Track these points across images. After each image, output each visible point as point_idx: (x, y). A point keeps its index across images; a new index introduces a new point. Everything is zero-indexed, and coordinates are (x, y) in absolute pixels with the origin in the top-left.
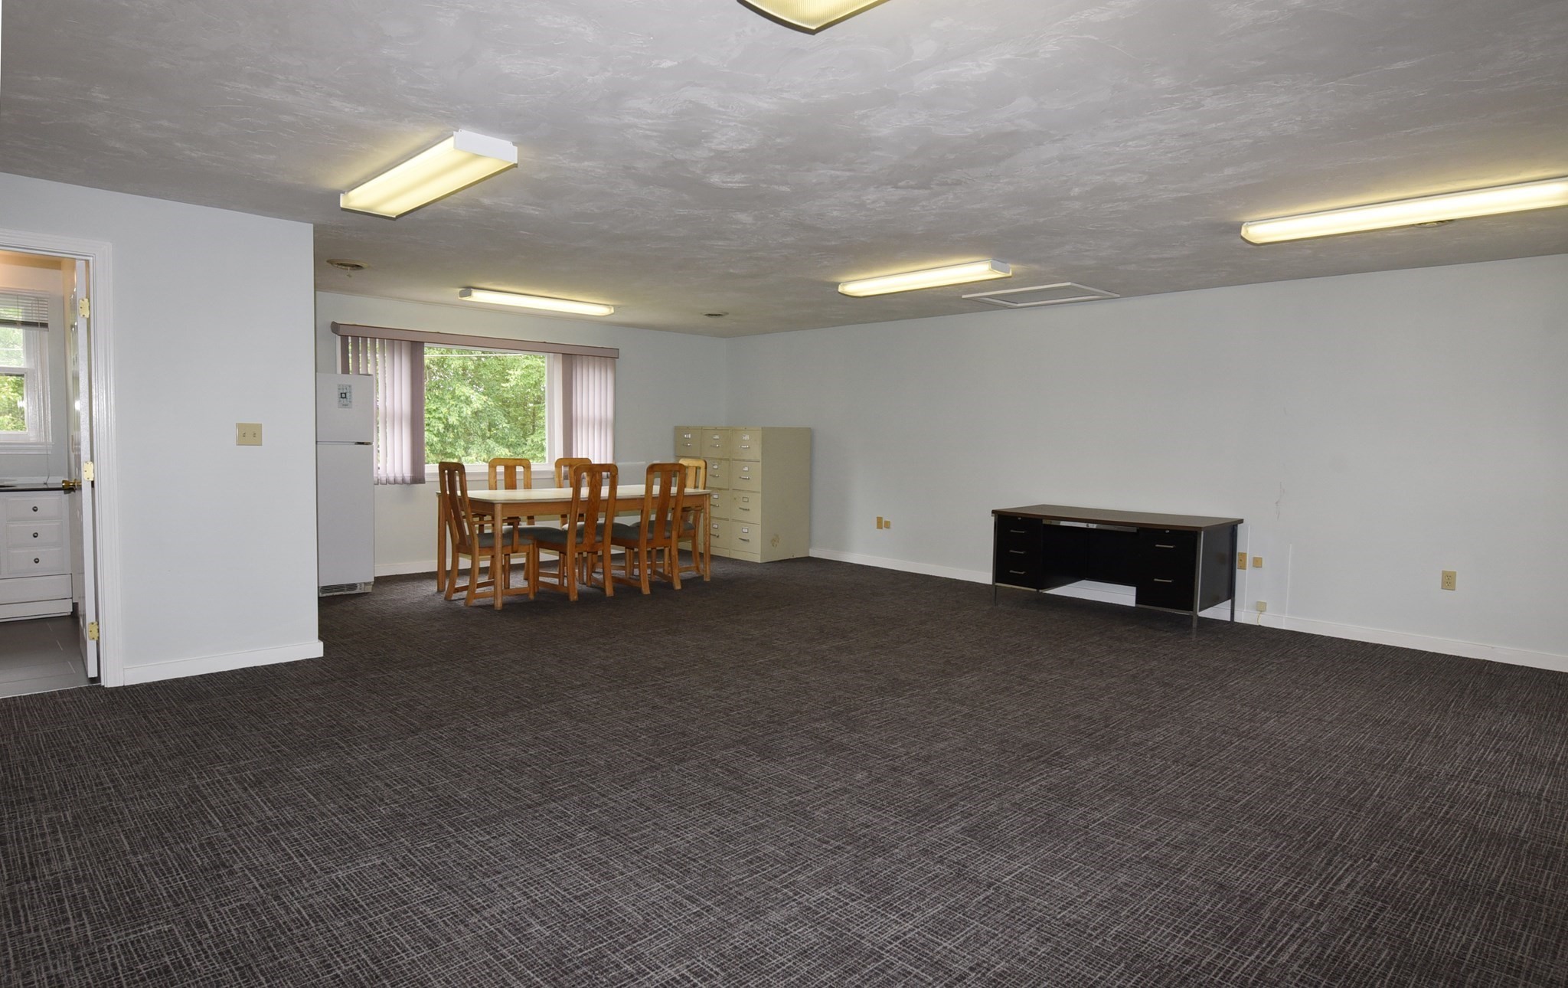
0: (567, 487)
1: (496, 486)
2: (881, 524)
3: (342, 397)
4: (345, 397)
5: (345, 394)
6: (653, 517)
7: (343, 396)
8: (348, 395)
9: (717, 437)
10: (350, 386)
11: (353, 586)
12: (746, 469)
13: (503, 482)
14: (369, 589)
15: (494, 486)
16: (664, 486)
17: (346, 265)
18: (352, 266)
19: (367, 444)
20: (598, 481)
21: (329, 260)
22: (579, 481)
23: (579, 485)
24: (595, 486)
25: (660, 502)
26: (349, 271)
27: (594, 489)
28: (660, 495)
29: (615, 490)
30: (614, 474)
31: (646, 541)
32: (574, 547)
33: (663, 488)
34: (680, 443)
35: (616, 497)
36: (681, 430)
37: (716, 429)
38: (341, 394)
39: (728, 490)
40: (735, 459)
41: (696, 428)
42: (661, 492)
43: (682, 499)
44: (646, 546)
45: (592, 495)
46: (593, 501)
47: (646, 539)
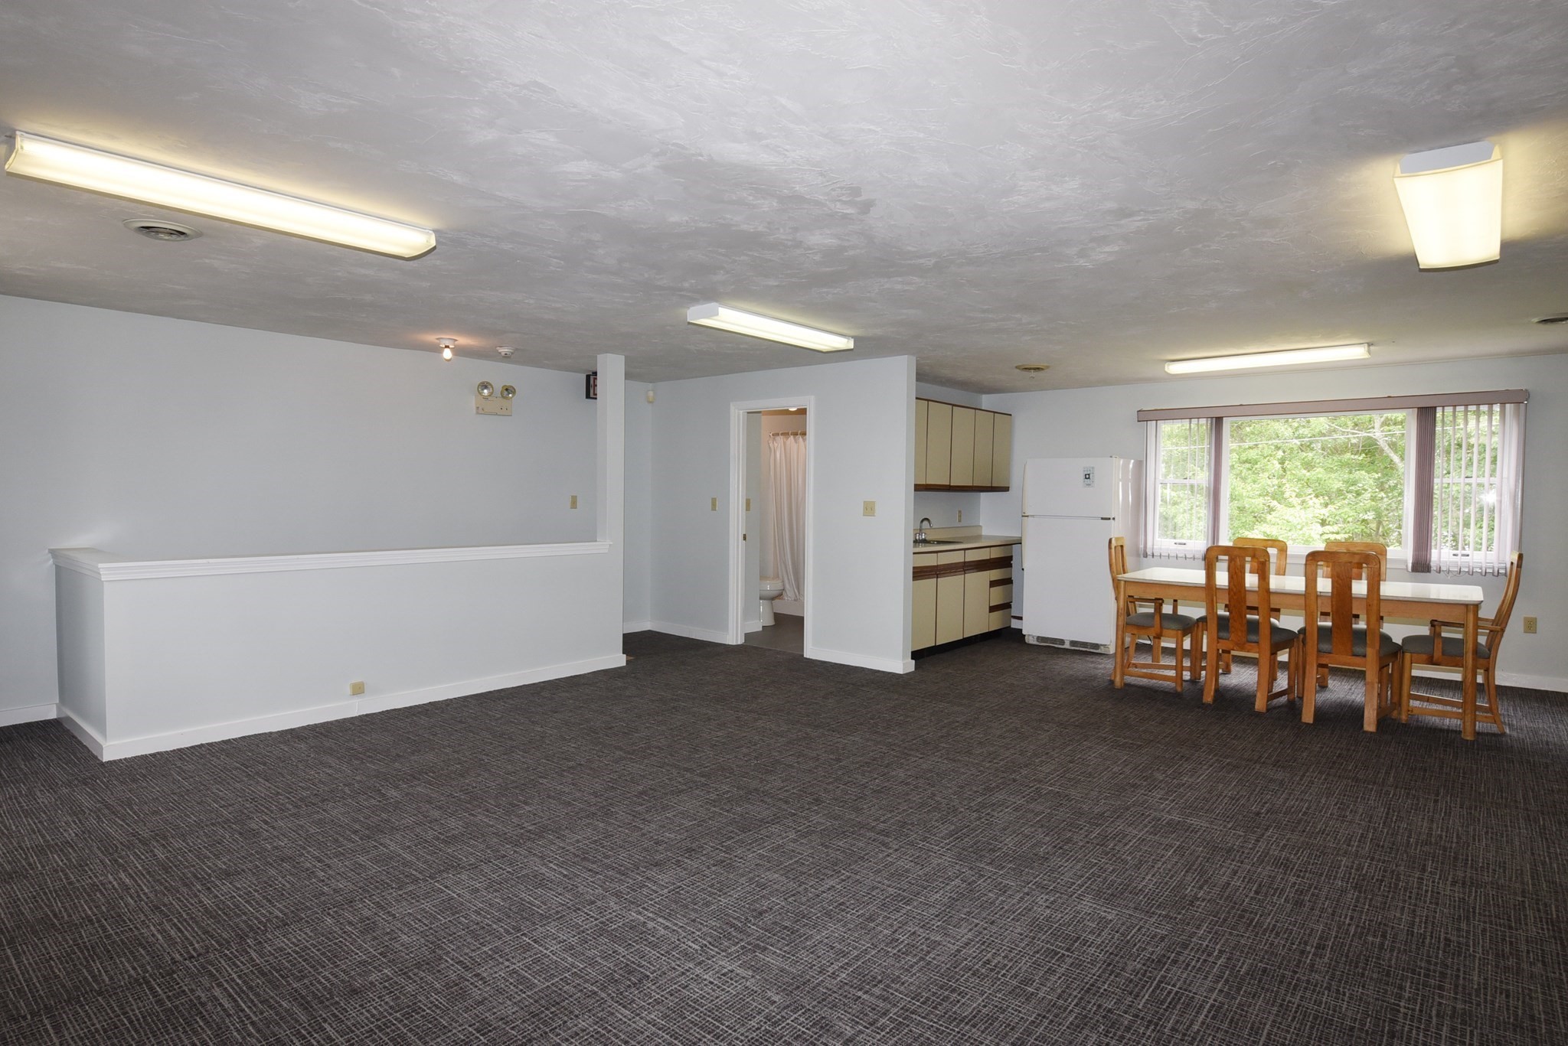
4: (1089, 478)
5: (1089, 475)
6: (1327, 623)
7: (1087, 477)
8: (1092, 476)
10: (1093, 468)
11: (1096, 646)
16: (1337, 582)
17: (1030, 369)
18: (1035, 369)
19: (1109, 519)
20: (1239, 567)
21: (1016, 367)
22: (1212, 565)
23: (1212, 568)
24: (1236, 573)
25: (1334, 603)
26: (1033, 373)
27: (1235, 577)
28: (1332, 593)
29: (1267, 580)
30: (1263, 560)
31: (1315, 652)
32: (1215, 643)
33: (1336, 584)
35: (1270, 590)
38: (1086, 475)
42: (1335, 590)
43: (1378, 604)
44: (1317, 660)
45: (1233, 583)
46: (1235, 590)
47: (1316, 650)
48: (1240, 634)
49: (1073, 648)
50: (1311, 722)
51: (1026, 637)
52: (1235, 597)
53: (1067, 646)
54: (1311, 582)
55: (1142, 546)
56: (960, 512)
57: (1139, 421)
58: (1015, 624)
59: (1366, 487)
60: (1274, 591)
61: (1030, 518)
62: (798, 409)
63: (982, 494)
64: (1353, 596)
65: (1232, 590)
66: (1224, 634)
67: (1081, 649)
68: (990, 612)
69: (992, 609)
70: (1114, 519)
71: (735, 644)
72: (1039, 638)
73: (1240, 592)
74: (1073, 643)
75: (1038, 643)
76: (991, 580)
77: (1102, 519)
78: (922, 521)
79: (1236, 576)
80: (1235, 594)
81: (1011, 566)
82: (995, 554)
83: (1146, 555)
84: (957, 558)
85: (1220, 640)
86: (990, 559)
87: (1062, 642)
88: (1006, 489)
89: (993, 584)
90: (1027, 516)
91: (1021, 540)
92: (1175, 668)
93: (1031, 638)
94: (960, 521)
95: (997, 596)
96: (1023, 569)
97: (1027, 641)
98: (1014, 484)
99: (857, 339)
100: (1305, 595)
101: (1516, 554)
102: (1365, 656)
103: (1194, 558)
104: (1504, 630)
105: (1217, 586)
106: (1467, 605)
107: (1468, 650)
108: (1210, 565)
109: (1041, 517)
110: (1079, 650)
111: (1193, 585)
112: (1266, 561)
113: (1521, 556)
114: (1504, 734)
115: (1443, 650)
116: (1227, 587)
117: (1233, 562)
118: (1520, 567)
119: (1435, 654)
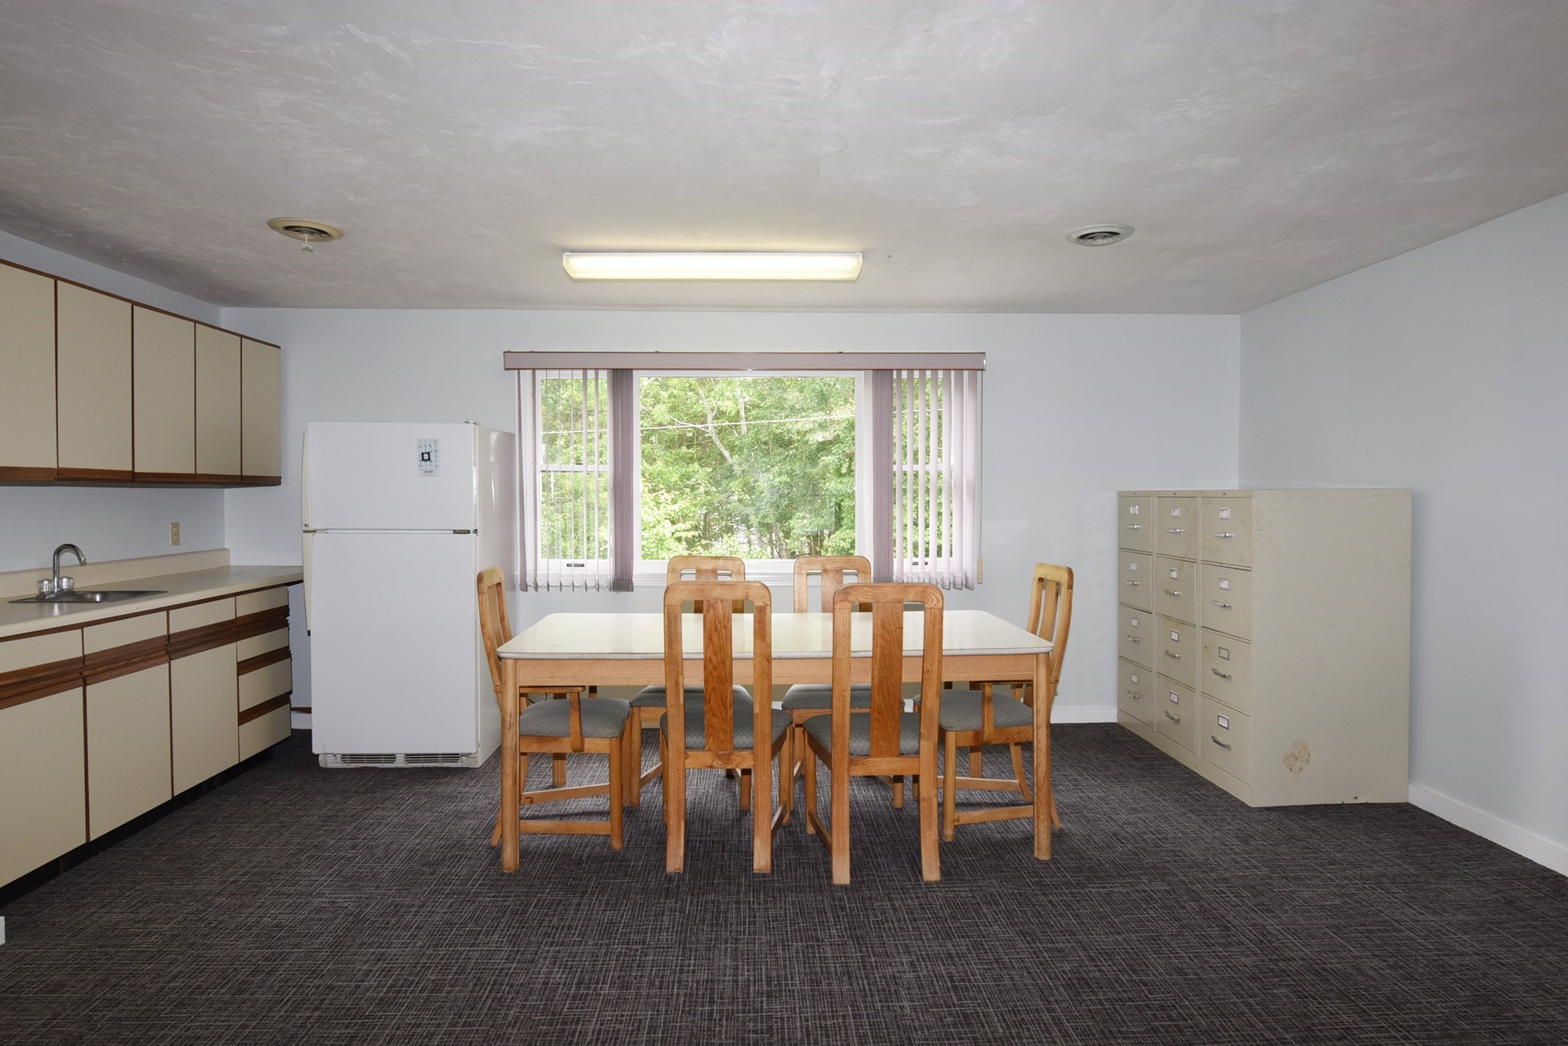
0: (816, 611)
3: (423, 460)
4: (429, 459)
5: (429, 453)
7: (426, 457)
8: (433, 456)
9: (1177, 512)
10: (435, 442)
12: (1225, 585)
14: (477, 763)
16: (882, 632)
17: (300, 230)
18: (310, 231)
19: (469, 532)
20: (721, 619)
21: (267, 223)
22: (675, 618)
23: (676, 624)
24: (716, 630)
26: (308, 240)
27: (715, 638)
29: (767, 639)
30: (761, 604)
31: (847, 756)
32: (683, 757)
33: (879, 639)
34: (1125, 523)
35: (774, 655)
36: (1126, 499)
37: (1175, 495)
38: (423, 454)
39: (1195, 626)
40: (1205, 562)
41: (1147, 495)
42: (878, 650)
43: (940, 662)
44: (848, 771)
45: (711, 648)
46: (715, 660)
47: (847, 753)
48: (721, 736)
49: (411, 765)
50: (848, 883)
51: (320, 758)
52: (715, 674)
53: (400, 763)
55: (518, 573)
56: (175, 525)
57: (506, 369)
59: (700, 481)
60: (779, 655)
61: (317, 535)
63: (226, 490)
64: (905, 654)
65: (711, 660)
66: (696, 741)
67: (426, 765)
68: (240, 723)
69: (244, 717)
70: (476, 531)
72: (345, 757)
73: (723, 662)
74: (410, 757)
75: (345, 766)
76: (239, 661)
77: (455, 532)
78: (58, 552)
79: (717, 636)
80: (715, 668)
81: (286, 624)
82: (248, 607)
83: (525, 587)
84: (152, 628)
85: (689, 753)
86: (237, 619)
87: (391, 757)
88: (275, 481)
89: (244, 667)
90: (315, 531)
91: (302, 574)
93: (330, 758)
94: (176, 542)
95: (257, 687)
96: (309, 632)
97: (322, 764)
98: (289, 474)
101: (1058, 568)
102: (917, 753)
103: (598, 587)
104: (1057, 681)
105: (684, 656)
106: (1037, 654)
107: (1040, 723)
108: (672, 620)
109: (341, 531)
110: (423, 768)
111: (645, 656)
112: (767, 605)
113: (1070, 573)
114: (1062, 830)
115: (995, 721)
116: (702, 656)
117: (712, 611)
118: (1070, 587)
119: (986, 729)
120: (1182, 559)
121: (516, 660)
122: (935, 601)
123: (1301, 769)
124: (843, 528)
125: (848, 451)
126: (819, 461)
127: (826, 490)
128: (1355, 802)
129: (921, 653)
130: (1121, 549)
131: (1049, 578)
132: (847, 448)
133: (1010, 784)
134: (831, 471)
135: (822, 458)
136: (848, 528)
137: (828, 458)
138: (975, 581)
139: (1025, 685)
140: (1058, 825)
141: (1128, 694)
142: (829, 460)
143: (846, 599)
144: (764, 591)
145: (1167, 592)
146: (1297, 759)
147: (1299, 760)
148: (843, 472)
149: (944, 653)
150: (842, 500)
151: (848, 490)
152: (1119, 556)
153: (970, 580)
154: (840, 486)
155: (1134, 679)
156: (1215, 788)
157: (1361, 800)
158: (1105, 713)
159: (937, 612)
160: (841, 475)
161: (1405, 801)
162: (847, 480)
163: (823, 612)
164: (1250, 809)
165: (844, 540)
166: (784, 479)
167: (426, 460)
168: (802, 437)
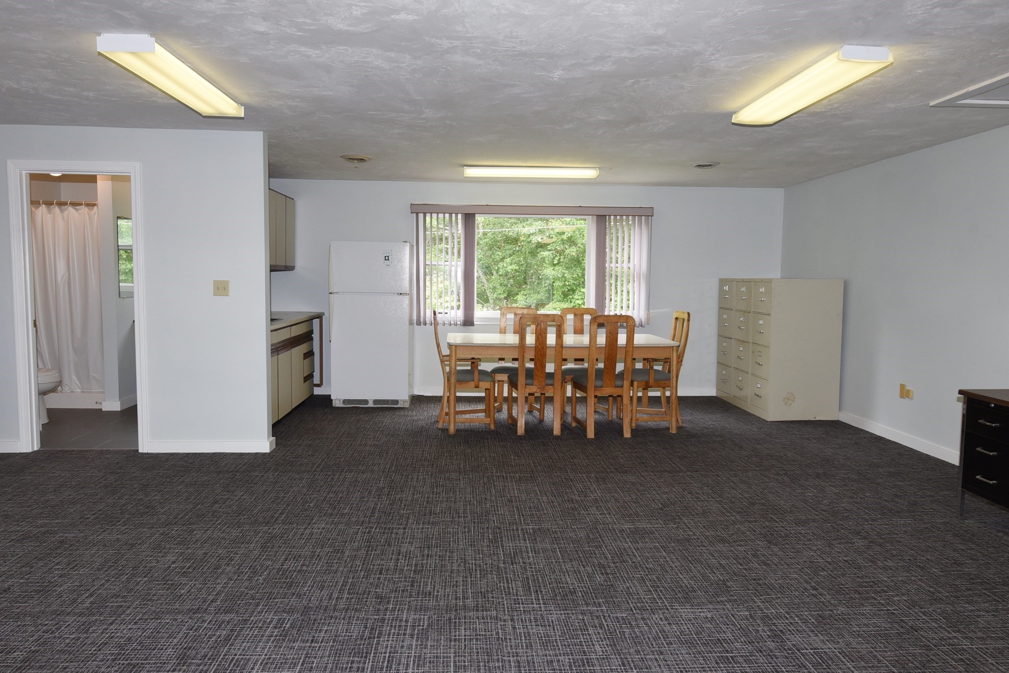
1: (505, 330)
2: (905, 393)
3: (385, 260)
4: (388, 259)
5: (388, 257)
6: (601, 365)
7: (387, 258)
8: (390, 258)
9: (743, 289)
10: (391, 251)
11: (396, 402)
12: (761, 322)
13: (513, 326)
14: (407, 405)
15: (503, 331)
16: (609, 337)
17: (354, 159)
18: (358, 160)
19: (405, 294)
20: (543, 330)
21: (341, 157)
22: (524, 329)
23: (524, 332)
24: (541, 334)
25: (606, 352)
26: (356, 164)
27: (540, 337)
28: (606, 344)
29: (562, 338)
30: (559, 324)
31: (593, 388)
32: (524, 388)
33: (608, 338)
34: (722, 294)
35: (564, 345)
36: (723, 282)
37: (743, 281)
38: (385, 257)
39: (749, 343)
40: (754, 312)
41: (732, 280)
42: (608, 342)
43: (633, 350)
44: (594, 393)
45: (538, 342)
46: (539, 347)
47: (593, 386)
48: (541, 379)
49: (376, 406)
50: (593, 437)
51: (333, 402)
52: (539, 353)
53: (371, 405)
54: (593, 338)
57: (411, 213)
58: (317, 391)
60: (567, 346)
62: (63, 175)
64: (618, 346)
65: (538, 347)
66: (530, 381)
67: (383, 406)
68: (304, 383)
69: (305, 380)
71: (30, 450)
72: (345, 401)
73: (543, 348)
74: (376, 402)
75: (344, 406)
76: (304, 352)
77: (399, 294)
79: (541, 336)
80: (539, 350)
81: (312, 340)
82: (296, 331)
83: (419, 324)
84: (287, 334)
85: (527, 386)
86: (303, 334)
87: (366, 402)
89: (305, 356)
90: (334, 293)
92: (484, 411)
93: (337, 402)
95: (302, 369)
96: (330, 341)
97: (335, 406)
99: (248, 108)
100: (589, 348)
101: (684, 313)
102: (622, 386)
103: (456, 324)
104: (682, 361)
105: (527, 345)
106: (673, 347)
107: (673, 376)
108: (523, 330)
109: (344, 293)
110: (381, 407)
111: (510, 345)
112: (562, 324)
113: (689, 314)
114: (682, 427)
115: (654, 378)
116: (534, 346)
117: (539, 326)
118: (689, 320)
119: (650, 380)
120: (745, 312)
121: (456, 346)
122: (631, 323)
123: (791, 404)
124: (554, 301)
125: (559, 249)
126: (538, 255)
127: (543, 275)
128: (815, 419)
129: (625, 346)
130: (720, 308)
131: (680, 317)
132: (558, 247)
133: (660, 411)
134: (547, 262)
135: (542, 253)
136: (557, 301)
137: (545, 253)
138: (646, 324)
139: (667, 361)
140: (681, 424)
141: (722, 381)
142: (546, 255)
143: (595, 321)
144: (561, 318)
145: (739, 327)
146: (789, 400)
147: (790, 401)
148: (555, 263)
149: (634, 346)
150: (554, 282)
151: (559, 275)
152: (719, 312)
153: (643, 323)
154: (553, 272)
155: (724, 372)
156: (754, 416)
157: (817, 419)
158: (709, 391)
159: (632, 327)
160: (555, 265)
161: (837, 419)
162: (558, 269)
163: (574, 334)
164: (767, 422)
165: (555, 309)
166: (515, 268)
167: (387, 260)
168: (527, 238)
